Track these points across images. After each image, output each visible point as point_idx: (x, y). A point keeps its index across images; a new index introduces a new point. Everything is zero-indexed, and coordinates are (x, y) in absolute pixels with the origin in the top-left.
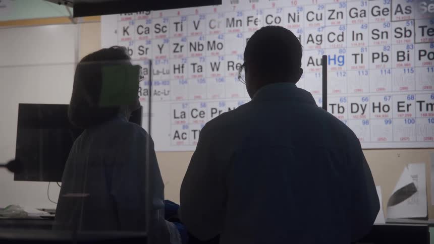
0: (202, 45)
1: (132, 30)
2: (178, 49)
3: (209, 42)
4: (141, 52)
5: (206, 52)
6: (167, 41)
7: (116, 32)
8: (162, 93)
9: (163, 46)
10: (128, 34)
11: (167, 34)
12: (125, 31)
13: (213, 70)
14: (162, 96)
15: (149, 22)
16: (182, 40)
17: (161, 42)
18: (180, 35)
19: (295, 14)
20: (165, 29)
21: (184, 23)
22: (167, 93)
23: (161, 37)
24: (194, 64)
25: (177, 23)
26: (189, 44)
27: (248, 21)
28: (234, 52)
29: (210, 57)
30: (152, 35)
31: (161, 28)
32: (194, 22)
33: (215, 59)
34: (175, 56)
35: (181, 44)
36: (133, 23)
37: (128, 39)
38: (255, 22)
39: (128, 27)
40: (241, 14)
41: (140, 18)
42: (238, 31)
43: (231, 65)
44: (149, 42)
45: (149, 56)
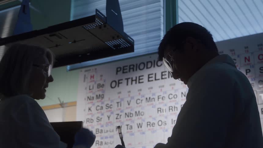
0: (132, 114)
1: (93, 109)
2: (119, 117)
3: (136, 112)
4: (98, 120)
5: (135, 118)
6: (112, 113)
7: (85, 110)
8: (109, 143)
9: (110, 116)
10: (91, 111)
11: (112, 109)
12: (90, 109)
13: (138, 127)
14: (110, 145)
15: (103, 103)
16: (121, 112)
17: (109, 114)
18: (120, 109)
19: (185, 93)
20: (111, 107)
21: (122, 103)
22: (112, 143)
23: (109, 111)
24: (127, 125)
25: (118, 103)
26: (125, 114)
27: (158, 98)
28: (150, 117)
29: (137, 120)
30: (104, 110)
31: (109, 106)
32: (128, 101)
33: (140, 121)
34: (117, 122)
35: (120, 114)
36: (94, 105)
37: (91, 114)
38: (162, 98)
39: (91, 107)
40: (154, 94)
41: (98, 102)
42: (152, 104)
43: (149, 124)
44: (102, 115)
45: (102, 122)
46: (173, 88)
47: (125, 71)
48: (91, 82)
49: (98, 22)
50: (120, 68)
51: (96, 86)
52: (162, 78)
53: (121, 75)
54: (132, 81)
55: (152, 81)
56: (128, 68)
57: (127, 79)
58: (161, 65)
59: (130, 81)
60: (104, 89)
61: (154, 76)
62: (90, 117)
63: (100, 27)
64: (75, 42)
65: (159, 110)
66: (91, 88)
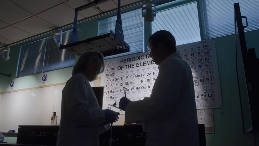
0: (128, 83)
1: (109, 80)
2: (122, 85)
3: (130, 82)
5: (130, 85)
6: (119, 83)
7: (105, 81)
11: (119, 81)
12: (107, 81)
13: (132, 90)
15: (114, 78)
16: (123, 82)
17: (117, 83)
19: (155, 72)
20: (118, 79)
21: (124, 77)
22: (118, 97)
23: (117, 81)
24: (126, 89)
25: (121, 78)
26: (125, 83)
27: (142, 75)
28: (138, 84)
29: (131, 86)
30: (115, 81)
32: (126, 77)
34: (121, 87)
36: (109, 78)
38: (144, 75)
40: (139, 73)
41: (111, 77)
42: (139, 78)
43: (137, 88)
44: (114, 83)
45: (113, 87)
46: (149, 70)
47: (125, 61)
48: (108, 67)
49: (111, 37)
50: (123, 60)
51: (110, 69)
52: (144, 65)
53: (123, 64)
54: (129, 66)
55: (139, 66)
56: (126, 60)
57: (126, 66)
58: (143, 58)
59: (127, 66)
60: (114, 70)
61: (139, 64)
62: (107, 84)
63: (112, 39)
64: (100, 47)
65: (142, 81)
66: (108, 70)
